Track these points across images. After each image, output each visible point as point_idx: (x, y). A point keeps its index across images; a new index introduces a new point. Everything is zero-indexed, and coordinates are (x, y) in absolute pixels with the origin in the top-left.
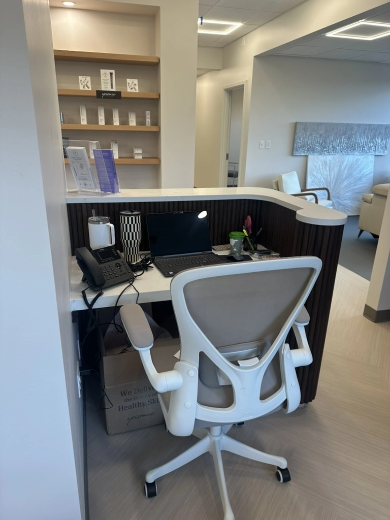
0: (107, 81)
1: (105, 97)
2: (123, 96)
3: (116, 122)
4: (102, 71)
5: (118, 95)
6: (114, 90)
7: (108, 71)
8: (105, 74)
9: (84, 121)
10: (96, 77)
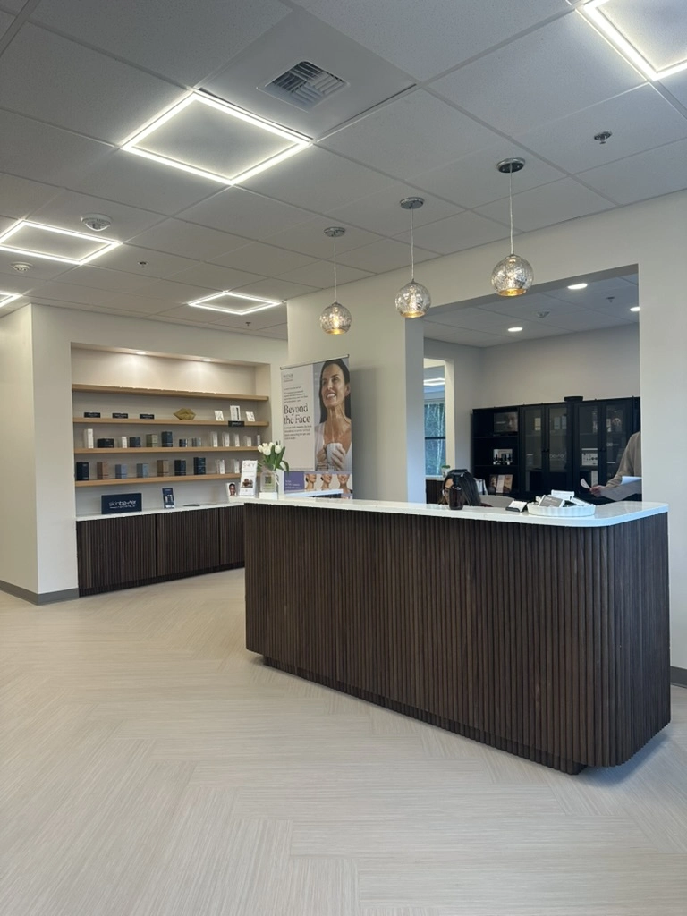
0: (235, 414)
1: (234, 426)
2: (246, 424)
3: (238, 445)
4: (232, 407)
5: (242, 424)
6: (240, 420)
7: (235, 407)
8: (234, 409)
9: (216, 445)
10: (226, 411)
